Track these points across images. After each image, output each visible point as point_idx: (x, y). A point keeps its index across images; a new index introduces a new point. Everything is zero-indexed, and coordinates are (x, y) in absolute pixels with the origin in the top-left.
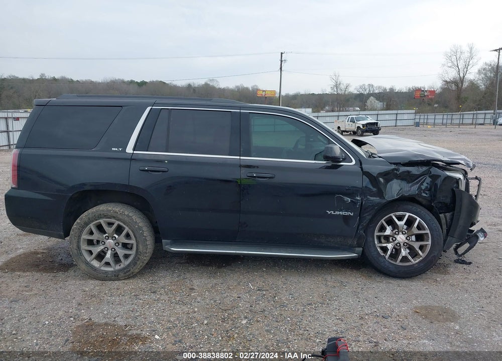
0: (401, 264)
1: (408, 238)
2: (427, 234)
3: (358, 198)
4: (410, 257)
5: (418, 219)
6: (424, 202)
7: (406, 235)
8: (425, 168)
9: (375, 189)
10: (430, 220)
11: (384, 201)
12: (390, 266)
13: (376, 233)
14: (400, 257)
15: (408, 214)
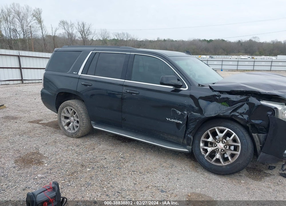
0: (214, 163)
1: (226, 147)
2: (239, 146)
3: (186, 113)
4: (221, 160)
5: (234, 134)
6: (242, 122)
7: (224, 144)
8: (244, 97)
9: (197, 108)
10: (242, 136)
11: (203, 117)
12: (206, 163)
13: (203, 139)
14: (215, 159)
15: (227, 129)
